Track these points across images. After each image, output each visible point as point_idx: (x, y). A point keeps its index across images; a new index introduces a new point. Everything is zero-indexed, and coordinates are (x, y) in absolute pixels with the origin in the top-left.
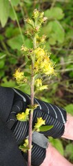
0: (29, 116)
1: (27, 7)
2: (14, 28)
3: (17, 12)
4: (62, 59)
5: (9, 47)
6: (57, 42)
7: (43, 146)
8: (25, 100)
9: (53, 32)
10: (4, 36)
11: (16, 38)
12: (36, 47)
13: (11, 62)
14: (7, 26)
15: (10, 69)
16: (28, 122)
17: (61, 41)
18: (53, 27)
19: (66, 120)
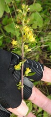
0: (21, 67)
1: (17, 4)
2: (8, 18)
3: (10, 7)
4: (42, 38)
5: (5, 31)
6: (38, 27)
7: (30, 86)
8: (18, 58)
9: (35, 20)
10: (2, 24)
11: (10, 25)
12: (24, 26)
13: (7, 41)
14: (4, 17)
15: (6, 46)
16: (21, 71)
17: (41, 26)
18: (35, 17)
19: (43, 69)
